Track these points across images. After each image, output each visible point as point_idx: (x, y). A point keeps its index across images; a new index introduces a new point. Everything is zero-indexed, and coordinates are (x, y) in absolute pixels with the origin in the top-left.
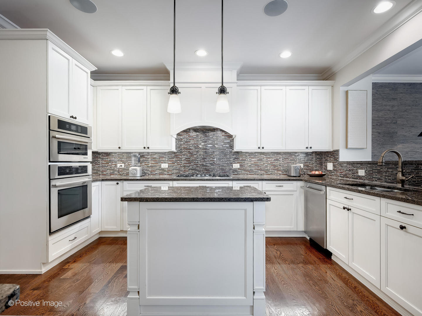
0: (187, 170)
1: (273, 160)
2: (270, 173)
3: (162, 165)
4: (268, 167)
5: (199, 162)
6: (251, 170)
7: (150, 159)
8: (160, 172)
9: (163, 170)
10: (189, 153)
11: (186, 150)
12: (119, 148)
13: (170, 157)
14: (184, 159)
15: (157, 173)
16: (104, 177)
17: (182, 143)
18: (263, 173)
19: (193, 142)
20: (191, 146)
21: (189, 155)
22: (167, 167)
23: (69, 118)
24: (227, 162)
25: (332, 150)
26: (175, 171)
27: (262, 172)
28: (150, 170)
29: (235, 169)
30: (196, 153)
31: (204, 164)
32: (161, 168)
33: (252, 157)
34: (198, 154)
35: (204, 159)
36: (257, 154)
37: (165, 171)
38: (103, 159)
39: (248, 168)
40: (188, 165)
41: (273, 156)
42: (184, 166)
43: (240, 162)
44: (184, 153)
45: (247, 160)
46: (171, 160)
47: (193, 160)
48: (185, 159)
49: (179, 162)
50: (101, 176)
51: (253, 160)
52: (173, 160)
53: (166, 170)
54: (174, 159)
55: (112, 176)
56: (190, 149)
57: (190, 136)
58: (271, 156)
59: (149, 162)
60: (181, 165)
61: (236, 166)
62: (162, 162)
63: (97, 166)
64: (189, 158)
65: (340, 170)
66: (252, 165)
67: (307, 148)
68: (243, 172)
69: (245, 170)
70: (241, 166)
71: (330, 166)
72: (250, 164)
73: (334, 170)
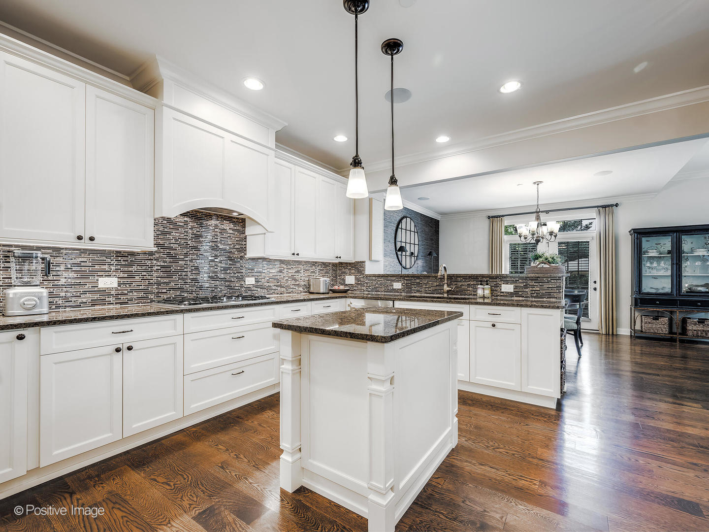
0: (165, 291)
1: (294, 272)
3: (99, 282)
4: (289, 282)
5: (189, 273)
6: (268, 287)
8: (96, 297)
9: (104, 292)
10: (169, 255)
11: (162, 250)
13: (123, 263)
14: (156, 267)
15: (84, 300)
18: (283, 292)
19: (177, 234)
20: (173, 241)
21: (168, 260)
22: (116, 285)
24: (236, 275)
25: (354, 262)
26: (135, 294)
27: (282, 289)
28: (63, 294)
29: (249, 286)
30: (183, 257)
32: (96, 289)
34: (187, 259)
36: (276, 263)
37: (109, 295)
39: (265, 284)
40: (166, 280)
42: (159, 284)
43: (255, 274)
44: (157, 255)
45: (264, 271)
46: (126, 269)
47: (176, 271)
48: (159, 268)
49: (144, 273)
52: (130, 269)
53: (113, 292)
54: (134, 268)
56: (171, 248)
58: (292, 266)
59: (59, 273)
60: (151, 281)
62: (100, 273)
64: (169, 267)
65: (367, 283)
66: (271, 280)
67: (337, 257)
68: (259, 290)
69: (262, 287)
70: (257, 281)
71: (350, 280)
72: (268, 278)
73: (358, 284)
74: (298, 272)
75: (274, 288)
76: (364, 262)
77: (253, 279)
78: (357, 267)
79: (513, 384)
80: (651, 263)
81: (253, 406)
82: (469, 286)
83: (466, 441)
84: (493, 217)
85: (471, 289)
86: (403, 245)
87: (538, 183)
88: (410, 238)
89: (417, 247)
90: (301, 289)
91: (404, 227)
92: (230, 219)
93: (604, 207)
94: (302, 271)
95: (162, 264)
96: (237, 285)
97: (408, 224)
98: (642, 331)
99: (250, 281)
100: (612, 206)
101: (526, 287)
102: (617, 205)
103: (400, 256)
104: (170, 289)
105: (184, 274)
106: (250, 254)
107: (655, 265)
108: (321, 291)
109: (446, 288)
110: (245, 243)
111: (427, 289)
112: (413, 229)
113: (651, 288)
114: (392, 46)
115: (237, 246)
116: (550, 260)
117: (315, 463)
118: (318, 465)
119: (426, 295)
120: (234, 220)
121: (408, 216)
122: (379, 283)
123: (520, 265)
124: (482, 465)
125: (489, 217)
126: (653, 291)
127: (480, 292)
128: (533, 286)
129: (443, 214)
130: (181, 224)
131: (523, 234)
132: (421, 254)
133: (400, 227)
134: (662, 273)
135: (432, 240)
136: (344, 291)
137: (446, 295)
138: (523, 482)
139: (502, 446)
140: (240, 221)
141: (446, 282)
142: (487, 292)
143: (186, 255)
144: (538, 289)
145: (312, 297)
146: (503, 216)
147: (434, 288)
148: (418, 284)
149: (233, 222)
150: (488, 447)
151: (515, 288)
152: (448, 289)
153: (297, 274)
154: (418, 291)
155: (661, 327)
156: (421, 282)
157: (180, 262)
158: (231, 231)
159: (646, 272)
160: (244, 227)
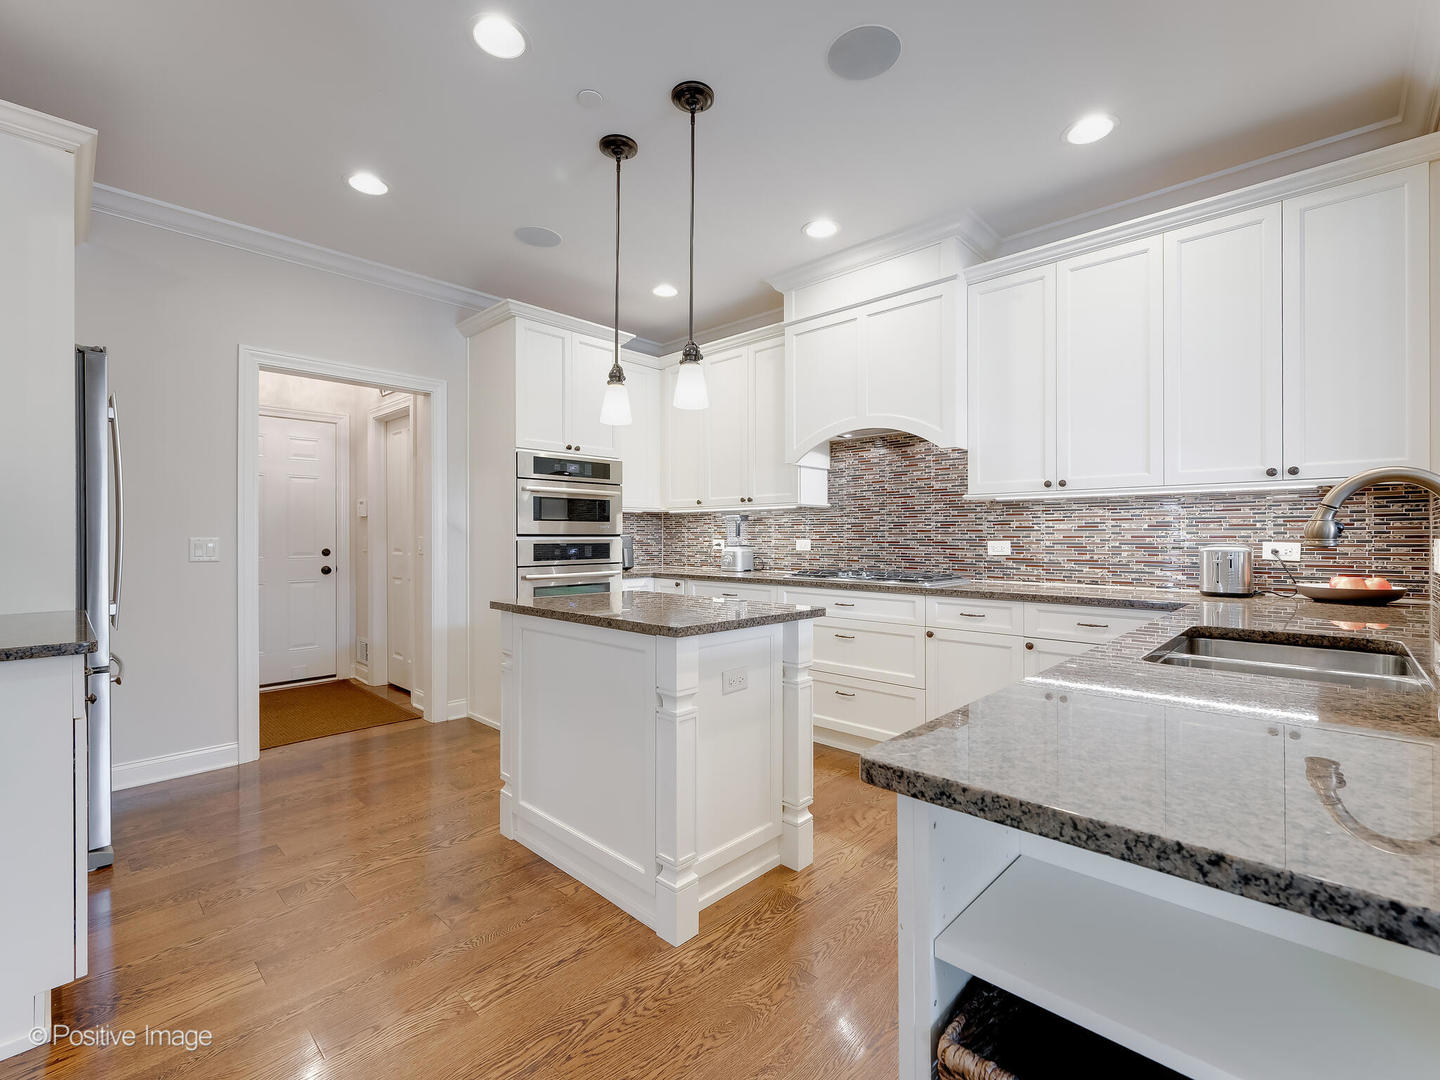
0: (856, 558)
1: (1146, 526)
2: (1134, 576)
3: (797, 543)
4: (1124, 554)
5: (887, 534)
6: (1051, 562)
7: (772, 530)
8: (795, 560)
9: (800, 556)
10: (862, 508)
11: (853, 502)
12: (699, 502)
13: (816, 521)
14: (847, 526)
15: (786, 563)
16: (691, 570)
17: (844, 481)
18: (1102, 577)
20: (866, 488)
21: (860, 515)
22: (809, 548)
23: (565, 450)
24: (967, 537)
26: (827, 560)
27: (1098, 570)
28: (773, 556)
29: (996, 559)
30: (877, 509)
31: (901, 539)
32: (795, 552)
33: (1056, 515)
34: (883, 512)
35: (898, 525)
36: (1075, 507)
37: (804, 559)
38: (689, 528)
39: (1040, 556)
40: (858, 544)
41: (1146, 512)
42: (849, 549)
43: (1012, 533)
44: (848, 510)
45: (1036, 527)
46: (818, 529)
47: (870, 531)
48: (850, 526)
49: (835, 534)
50: (686, 567)
51: (1062, 527)
53: (807, 557)
54: (825, 528)
55: (704, 568)
56: (864, 498)
57: (863, 461)
58: (1138, 512)
59: (771, 534)
61: (999, 548)
62: (798, 535)
63: (680, 544)
64: (861, 525)
70: (1016, 547)
72: (1049, 544)
77: (1008, 543)
95: (853, 521)
96: (969, 555)
104: (862, 557)
105: (879, 534)
130: (876, 460)
143: (883, 505)
157: (875, 517)
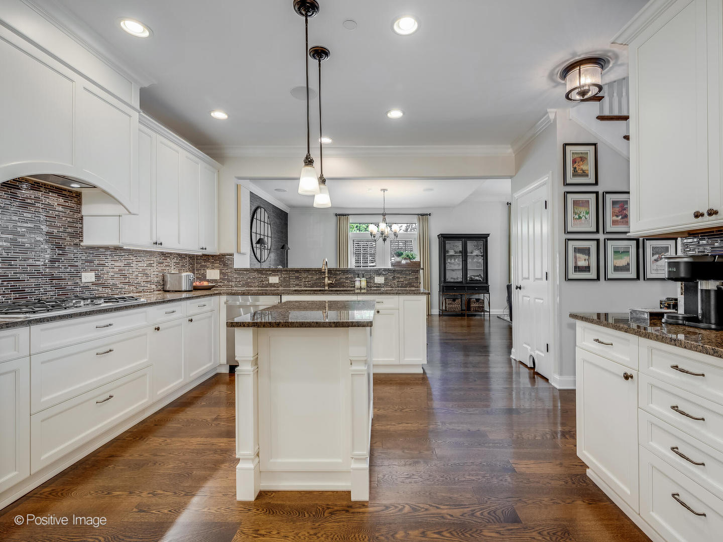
1: (145, 265)
4: (139, 278)
6: (113, 285)
24: (68, 270)
25: (218, 254)
27: (131, 287)
29: (86, 285)
33: (116, 258)
36: (123, 254)
39: (109, 282)
41: (146, 259)
43: (95, 268)
45: (107, 264)
51: (118, 265)
65: (236, 278)
66: (116, 276)
67: (203, 249)
68: (101, 289)
69: (104, 286)
70: (97, 277)
71: (213, 274)
72: (112, 274)
73: (224, 279)
74: (128, 265)
75: (120, 286)
76: (232, 255)
77: (93, 274)
78: (221, 260)
79: (393, 359)
80: (451, 260)
81: (124, 440)
82: (347, 279)
83: (378, 410)
84: (340, 215)
85: (349, 281)
86: (262, 237)
87: (384, 190)
88: (265, 230)
89: (270, 239)
90: (153, 287)
91: (259, 218)
92: (59, 191)
93: (423, 215)
94: (155, 265)
96: (69, 283)
97: (262, 214)
98: (446, 311)
99: (88, 277)
100: (427, 215)
101: (394, 278)
102: (430, 215)
103: (255, 249)
106: (87, 241)
107: (453, 261)
108: (184, 288)
109: (327, 281)
110: (80, 225)
111: (307, 283)
112: (266, 220)
113: (452, 278)
114: (320, 53)
115: (69, 230)
116: (411, 256)
117: (279, 460)
118: (283, 461)
119: (305, 289)
120: (64, 192)
121: (262, 206)
122: (251, 278)
123: (363, 260)
124: (400, 424)
125: (336, 215)
126: (452, 280)
127: (357, 284)
128: (399, 278)
129: (292, 207)
131: (373, 234)
132: (273, 246)
133: (255, 217)
134: (456, 267)
135: (282, 232)
136: (207, 288)
137: (327, 288)
138: (432, 426)
139: (405, 407)
140: (74, 195)
141: (327, 275)
142: (364, 284)
144: (402, 280)
145: (169, 296)
146: (348, 215)
147: (313, 282)
148: (297, 278)
149: (64, 196)
150: (396, 410)
151: (386, 279)
152: (329, 282)
153: (149, 268)
154: (297, 285)
155: (457, 306)
156: (300, 276)
158: (60, 209)
159: (448, 267)
160: (79, 203)
